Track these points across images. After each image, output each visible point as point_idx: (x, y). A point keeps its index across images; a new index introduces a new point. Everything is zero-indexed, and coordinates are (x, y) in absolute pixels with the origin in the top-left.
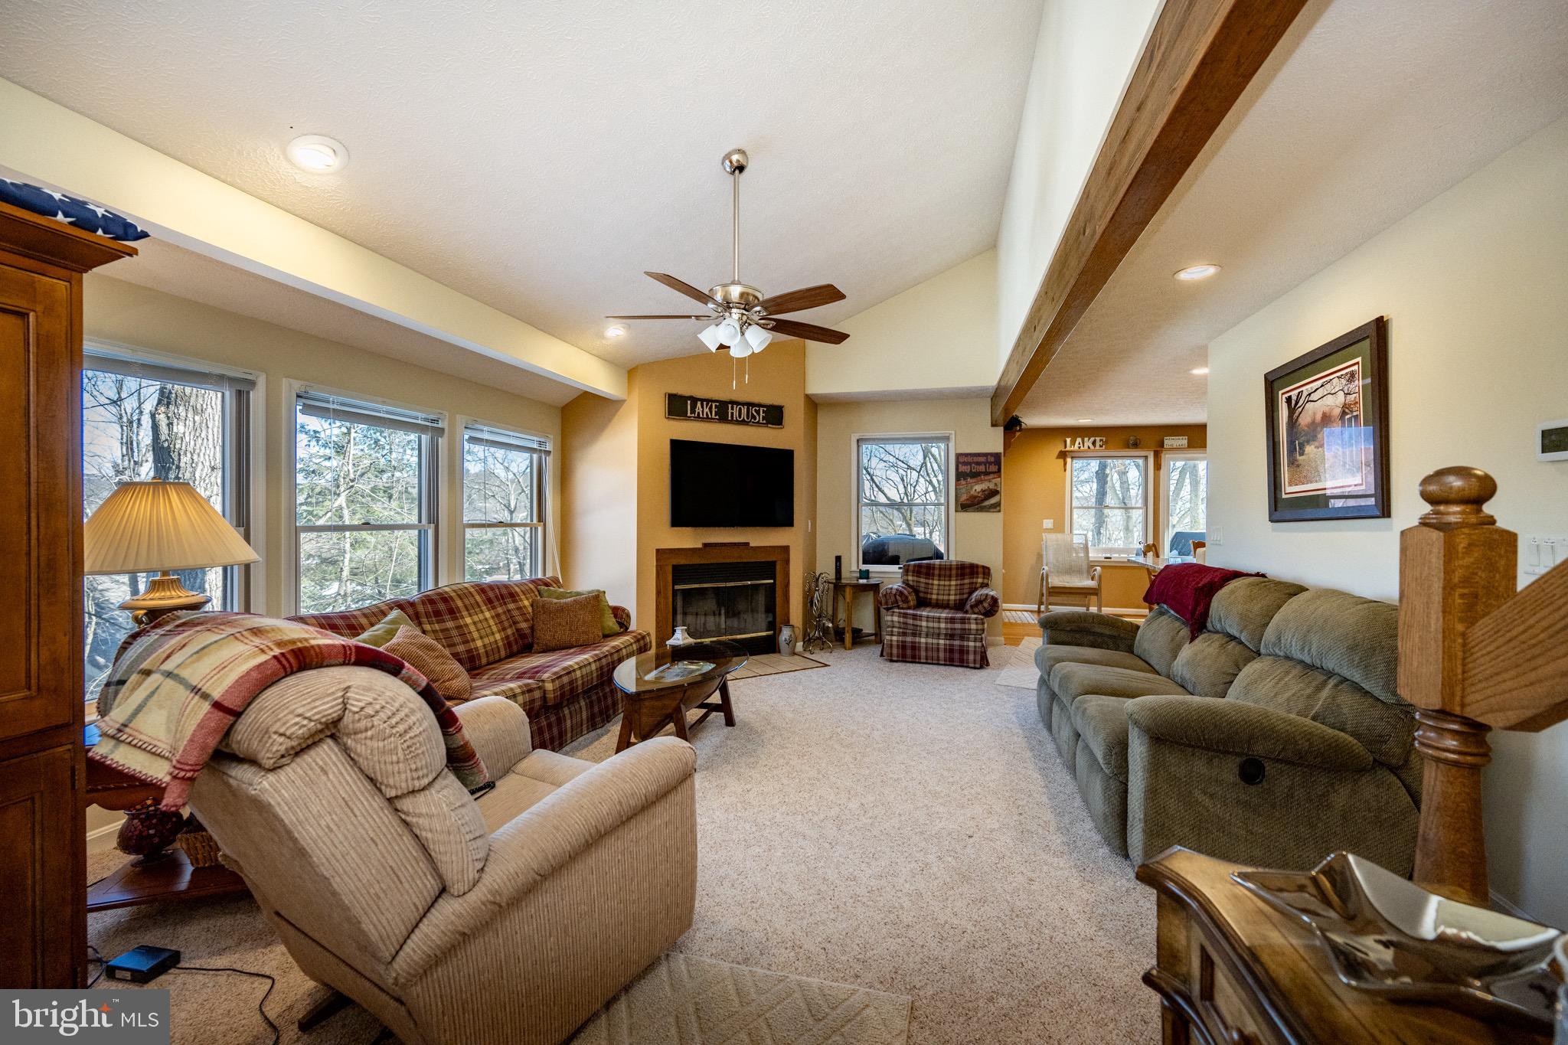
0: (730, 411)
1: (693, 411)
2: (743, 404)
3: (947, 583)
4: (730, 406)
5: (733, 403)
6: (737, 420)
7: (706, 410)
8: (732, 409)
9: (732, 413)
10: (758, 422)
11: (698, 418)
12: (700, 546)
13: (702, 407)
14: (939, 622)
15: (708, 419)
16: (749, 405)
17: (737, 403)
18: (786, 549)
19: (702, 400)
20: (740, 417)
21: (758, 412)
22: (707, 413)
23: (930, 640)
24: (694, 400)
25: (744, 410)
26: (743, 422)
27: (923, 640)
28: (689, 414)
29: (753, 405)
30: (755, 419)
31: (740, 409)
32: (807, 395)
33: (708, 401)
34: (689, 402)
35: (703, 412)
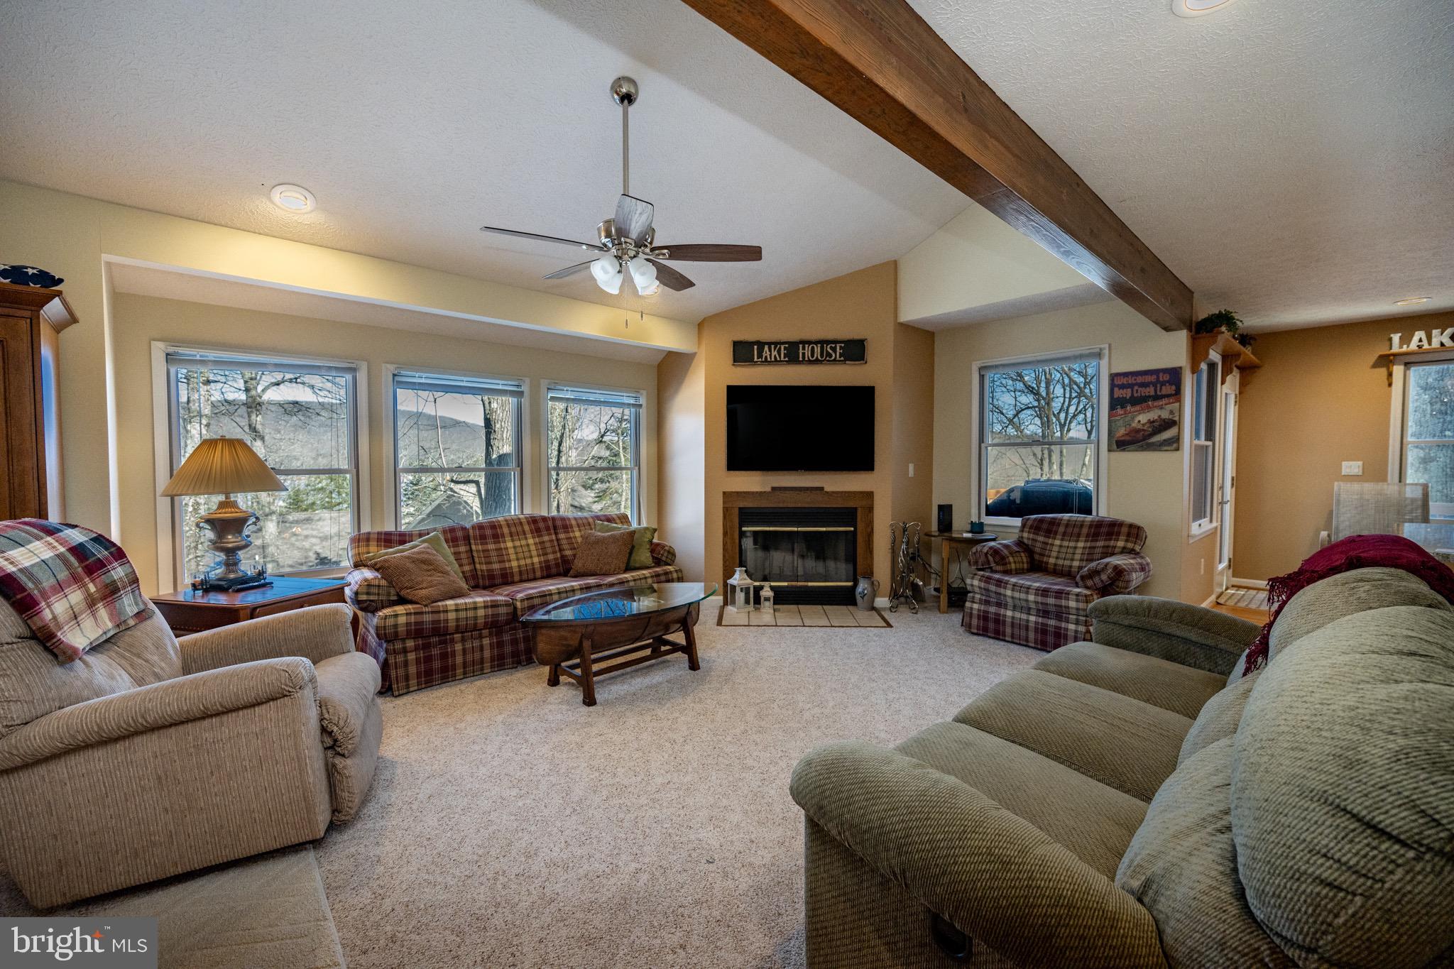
0: (801, 351)
1: (760, 356)
2: (816, 343)
3: (1072, 544)
4: (801, 346)
5: (804, 342)
6: (809, 360)
7: (774, 353)
8: (804, 349)
9: (804, 354)
10: (835, 360)
11: (766, 362)
12: (768, 489)
13: (770, 351)
14: (1027, 593)
15: (776, 362)
16: (823, 342)
17: (809, 343)
18: (869, 495)
19: (769, 344)
20: (813, 356)
21: (834, 350)
22: (775, 356)
23: (1018, 615)
24: (761, 345)
25: (818, 349)
26: (817, 362)
27: (1009, 613)
28: (756, 360)
29: (828, 342)
30: (831, 356)
31: (813, 348)
32: (901, 324)
33: (776, 344)
34: (756, 347)
35: (771, 355)
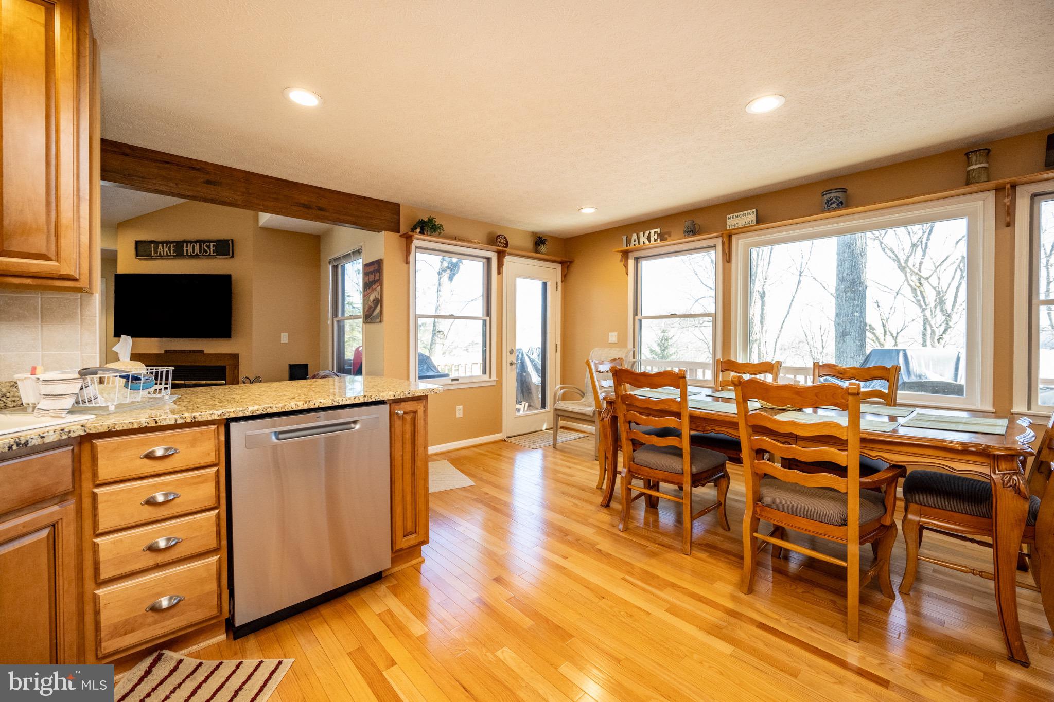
0: (185, 248)
1: (156, 252)
2: (196, 242)
4: (185, 244)
5: (187, 242)
6: (191, 255)
7: (166, 250)
8: (187, 247)
9: (187, 250)
10: (209, 255)
11: (161, 257)
12: (163, 352)
13: (163, 248)
15: (168, 257)
16: (200, 242)
17: (191, 242)
18: (235, 357)
19: (162, 243)
20: (194, 252)
21: (209, 247)
22: (167, 252)
24: (156, 243)
25: (197, 247)
26: (196, 256)
28: (153, 254)
29: (204, 242)
30: (207, 252)
31: (194, 246)
32: (260, 228)
33: (167, 243)
34: (152, 245)
35: (163, 251)
